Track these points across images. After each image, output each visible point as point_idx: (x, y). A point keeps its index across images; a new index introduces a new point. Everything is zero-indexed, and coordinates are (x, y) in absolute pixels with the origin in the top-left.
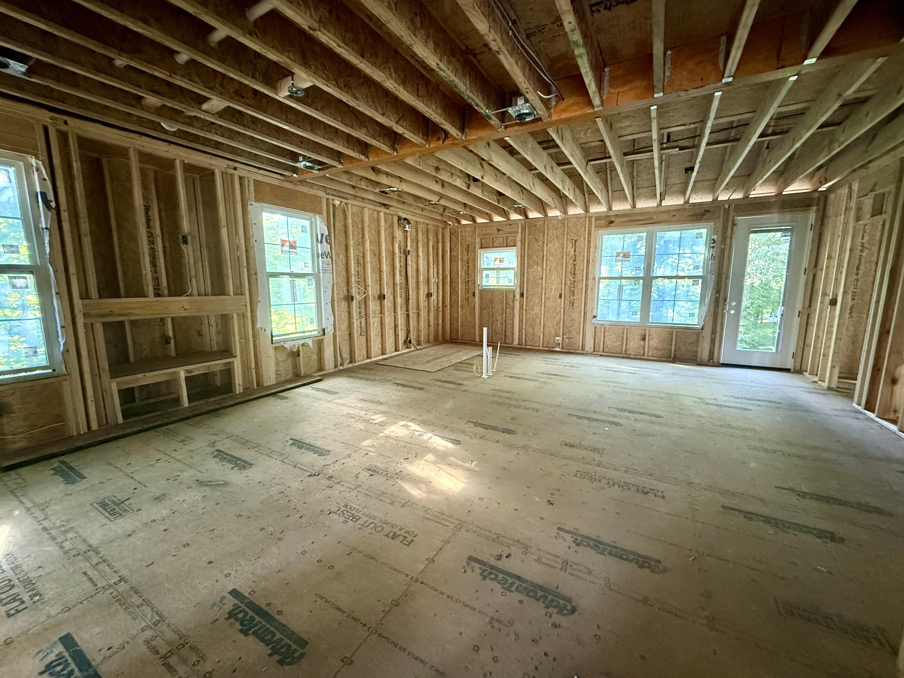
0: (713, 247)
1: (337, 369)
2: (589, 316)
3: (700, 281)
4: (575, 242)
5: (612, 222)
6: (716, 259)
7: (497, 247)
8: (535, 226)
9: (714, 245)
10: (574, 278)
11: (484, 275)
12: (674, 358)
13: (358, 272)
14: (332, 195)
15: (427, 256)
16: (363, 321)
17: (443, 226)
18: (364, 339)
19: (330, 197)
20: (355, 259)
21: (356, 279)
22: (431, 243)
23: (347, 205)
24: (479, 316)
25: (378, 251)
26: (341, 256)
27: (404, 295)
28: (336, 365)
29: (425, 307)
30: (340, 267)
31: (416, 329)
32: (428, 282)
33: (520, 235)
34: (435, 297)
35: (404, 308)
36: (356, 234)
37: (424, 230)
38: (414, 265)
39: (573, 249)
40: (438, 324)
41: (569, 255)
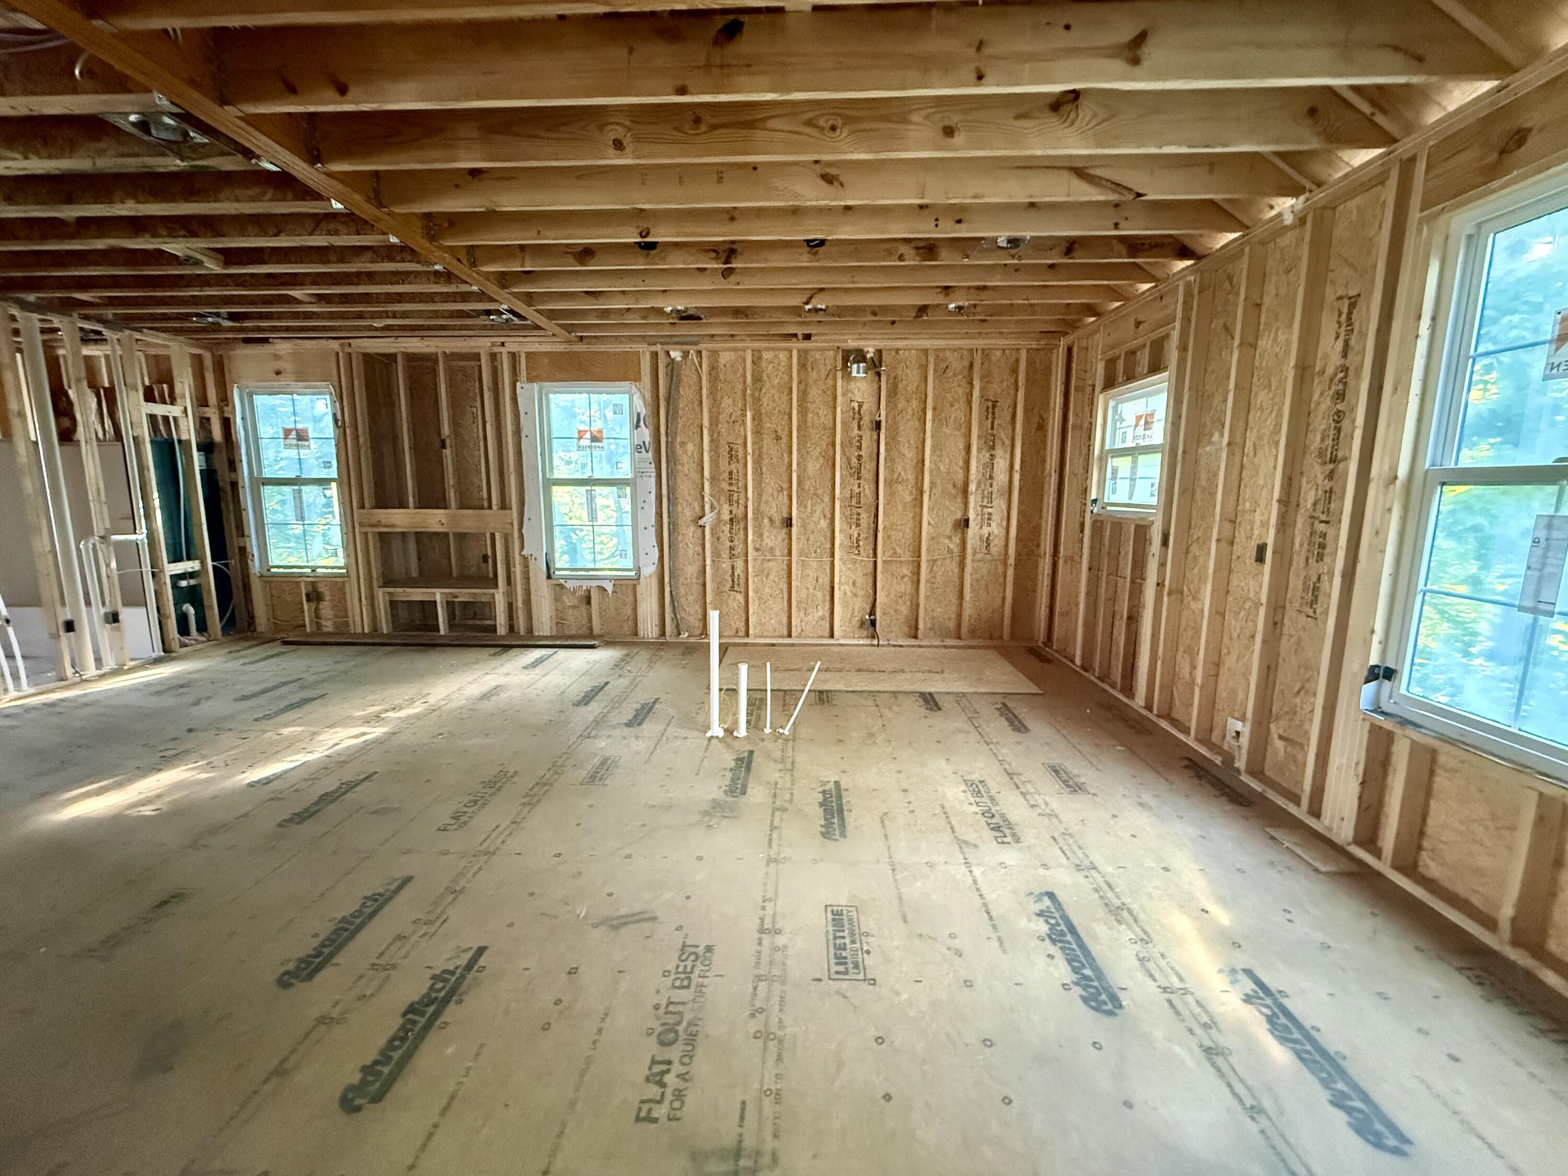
1: (663, 640)
4: (1352, 306)
5: (1520, 137)
7: (1135, 379)
10: (1330, 475)
11: (1107, 472)
13: (731, 473)
14: (661, 344)
15: (963, 430)
16: (739, 564)
17: (1034, 345)
18: (740, 598)
19: (658, 348)
20: (724, 450)
21: (725, 486)
22: (976, 393)
23: (699, 353)
24: (1088, 593)
25: (786, 432)
26: (690, 447)
27: (866, 519)
28: (663, 634)
29: (950, 551)
30: (687, 466)
31: (907, 598)
32: (965, 492)
33: (1178, 324)
34: (996, 528)
35: (866, 547)
36: (727, 402)
37: (956, 364)
38: (910, 455)
39: (1339, 345)
40: (1004, 598)
41: (1323, 372)
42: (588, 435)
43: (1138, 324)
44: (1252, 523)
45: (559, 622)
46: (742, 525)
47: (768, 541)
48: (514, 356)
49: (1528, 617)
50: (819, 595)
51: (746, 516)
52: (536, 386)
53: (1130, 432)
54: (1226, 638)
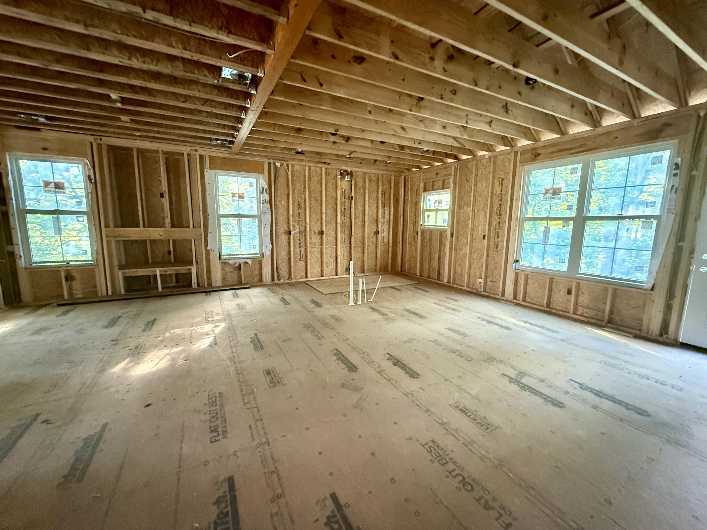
0: (675, 175)
1: (273, 283)
2: (511, 260)
3: (655, 222)
4: (502, 180)
5: (538, 155)
6: (679, 191)
7: (436, 190)
8: (467, 167)
9: (678, 171)
10: (499, 218)
11: (426, 216)
12: (610, 321)
13: (299, 213)
14: (273, 159)
15: (376, 200)
16: (303, 250)
17: (396, 174)
18: (303, 263)
19: (272, 161)
20: (296, 204)
21: (297, 218)
22: (380, 189)
23: (287, 165)
24: (421, 253)
25: (320, 198)
26: (283, 202)
27: (347, 231)
28: (273, 280)
29: (373, 242)
30: (282, 210)
31: (360, 260)
32: (377, 222)
33: (452, 177)
34: (386, 234)
35: (347, 242)
36: (298, 186)
37: (374, 178)
38: (360, 208)
39: (500, 188)
40: (388, 257)
41: (496, 194)
42: (237, 195)
43: (437, 174)
44: (478, 230)
45: (224, 280)
46: (303, 235)
47: (314, 240)
48: (201, 157)
49: (543, 246)
50: (332, 260)
51: (305, 230)
52: (213, 171)
53: (433, 205)
54: (472, 260)
